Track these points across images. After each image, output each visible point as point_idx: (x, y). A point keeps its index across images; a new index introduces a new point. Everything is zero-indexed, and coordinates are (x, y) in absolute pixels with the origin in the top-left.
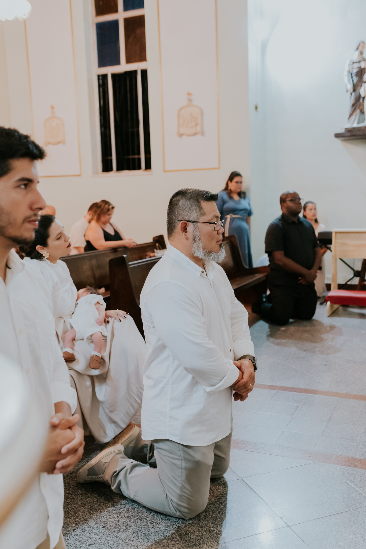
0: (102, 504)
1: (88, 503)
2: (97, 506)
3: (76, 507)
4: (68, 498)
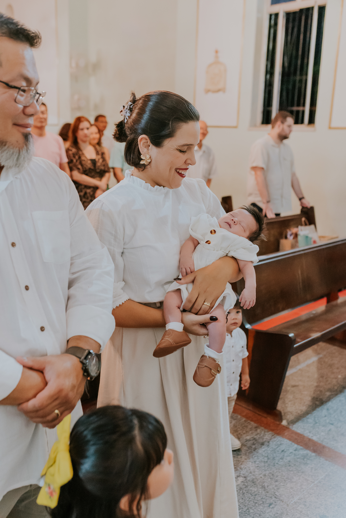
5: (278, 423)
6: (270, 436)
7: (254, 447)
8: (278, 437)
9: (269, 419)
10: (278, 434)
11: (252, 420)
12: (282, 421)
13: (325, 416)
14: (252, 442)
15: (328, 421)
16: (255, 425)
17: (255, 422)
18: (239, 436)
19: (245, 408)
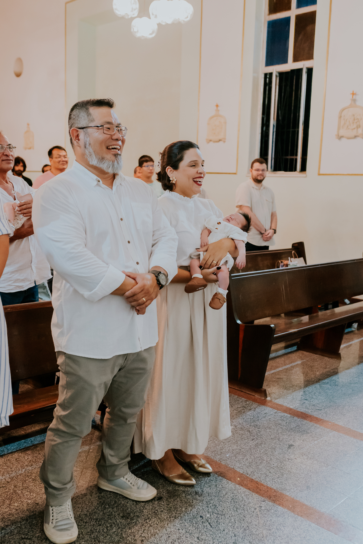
0: (109, 536)
1: (96, 531)
2: (103, 537)
3: (83, 533)
4: (82, 520)
5: (264, 398)
6: (257, 405)
7: (243, 411)
8: (263, 406)
9: (257, 396)
10: (263, 405)
11: (243, 397)
12: (267, 397)
13: (302, 395)
14: (242, 408)
15: (303, 398)
16: (246, 399)
17: (245, 398)
18: (232, 405)
19: (238, 390)
